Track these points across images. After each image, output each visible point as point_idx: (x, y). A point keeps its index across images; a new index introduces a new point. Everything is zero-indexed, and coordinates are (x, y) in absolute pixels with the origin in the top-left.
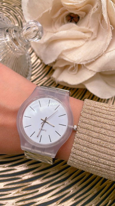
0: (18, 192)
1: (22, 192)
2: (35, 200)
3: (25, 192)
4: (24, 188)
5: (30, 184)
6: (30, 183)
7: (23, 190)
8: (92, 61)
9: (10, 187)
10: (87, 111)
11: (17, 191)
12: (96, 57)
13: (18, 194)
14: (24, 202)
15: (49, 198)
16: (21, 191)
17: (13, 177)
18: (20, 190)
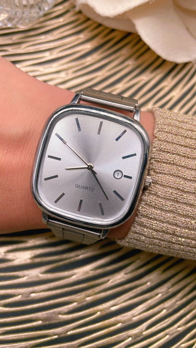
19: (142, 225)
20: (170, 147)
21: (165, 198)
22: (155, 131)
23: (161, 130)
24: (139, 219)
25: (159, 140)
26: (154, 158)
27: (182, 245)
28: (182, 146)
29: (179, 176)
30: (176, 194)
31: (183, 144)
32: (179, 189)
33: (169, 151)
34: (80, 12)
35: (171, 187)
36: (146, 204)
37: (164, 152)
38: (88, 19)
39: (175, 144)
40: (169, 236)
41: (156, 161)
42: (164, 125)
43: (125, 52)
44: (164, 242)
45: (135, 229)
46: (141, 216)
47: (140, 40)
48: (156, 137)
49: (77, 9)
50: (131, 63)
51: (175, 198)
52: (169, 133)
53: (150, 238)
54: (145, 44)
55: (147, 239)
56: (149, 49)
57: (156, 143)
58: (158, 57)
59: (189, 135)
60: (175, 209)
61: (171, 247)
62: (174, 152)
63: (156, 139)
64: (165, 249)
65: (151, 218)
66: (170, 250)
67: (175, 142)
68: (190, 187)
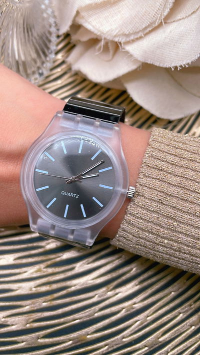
0: (39, 270)
1: (45, 270)
2: (68, 283)
3: (50, 270)
4: (49, 263)
5: (59, 257)
6: (60, 255)
7: (48, 267)
9: (24, 261)
11: (36, 268)
13: (39, 273)
14: (50, 286)
15: (94, 281)
16: (44, 268)
17: (30, 245)
18: (42, 266)
48: (150, 145)
57: (149, 150)
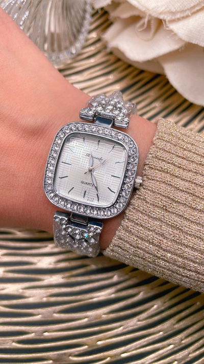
8: (185, 14)
10: (167, 137)
12: (194, 7)
19: (127, 230)
20: (166, 156)
21: (154, 205)
22: (154, 139)
23: (161, 138)
24: (125, 223)
25: (157, 148)
26: (148, 164)
27: (168, 262)
28: (179, 157)
29: (171, 185)
30: (166, 202)
31: (180, 155)
32: (169, 198)
33: (165, 159)
34: (111, 53)
35: (161, 194)
36: (135, 208)
37: (160, 159)
38: (119, 60)
39: (172, 154)
40: (155, 248)
41: (150, 167)
42: (165, 133)
43: (152, 94)
44: (149, 255)
45: (120, 234)
46: (128, 219)
47: (168, 82)
48: (154, 144)
49: (108, 50)
50: (158, 105)
51: (164, 206)
52: (168, 142)
53: (134, 247)
54: (172, 87)
55: (132, 248)
56: (176, 92)
57: (153, 149)
58: (185, 100)
59: (188, 148)
60: (162, 217)
61: (156, 263)
62: (170, 161)
63: (154, 146)
64: (150, 264)
65: (137, 224)
66: (155, 267)
67: (173, 152)
68: (181, 198)
